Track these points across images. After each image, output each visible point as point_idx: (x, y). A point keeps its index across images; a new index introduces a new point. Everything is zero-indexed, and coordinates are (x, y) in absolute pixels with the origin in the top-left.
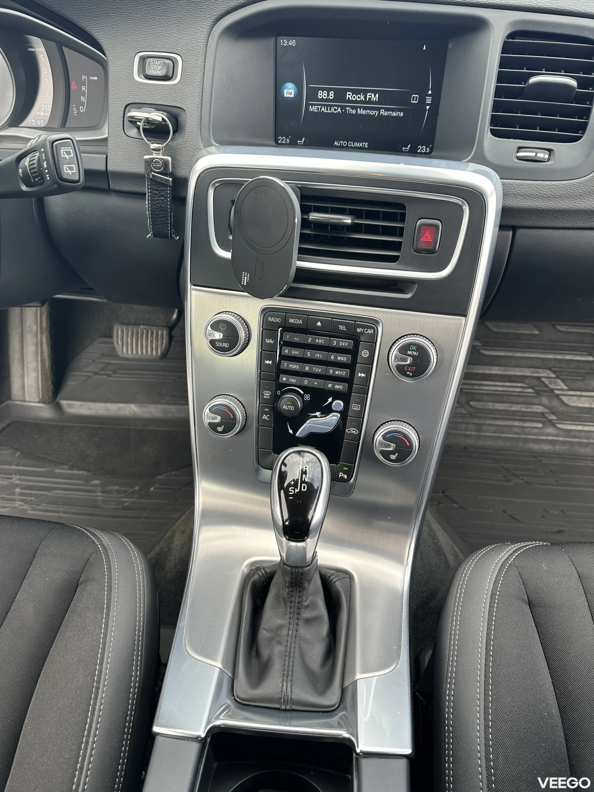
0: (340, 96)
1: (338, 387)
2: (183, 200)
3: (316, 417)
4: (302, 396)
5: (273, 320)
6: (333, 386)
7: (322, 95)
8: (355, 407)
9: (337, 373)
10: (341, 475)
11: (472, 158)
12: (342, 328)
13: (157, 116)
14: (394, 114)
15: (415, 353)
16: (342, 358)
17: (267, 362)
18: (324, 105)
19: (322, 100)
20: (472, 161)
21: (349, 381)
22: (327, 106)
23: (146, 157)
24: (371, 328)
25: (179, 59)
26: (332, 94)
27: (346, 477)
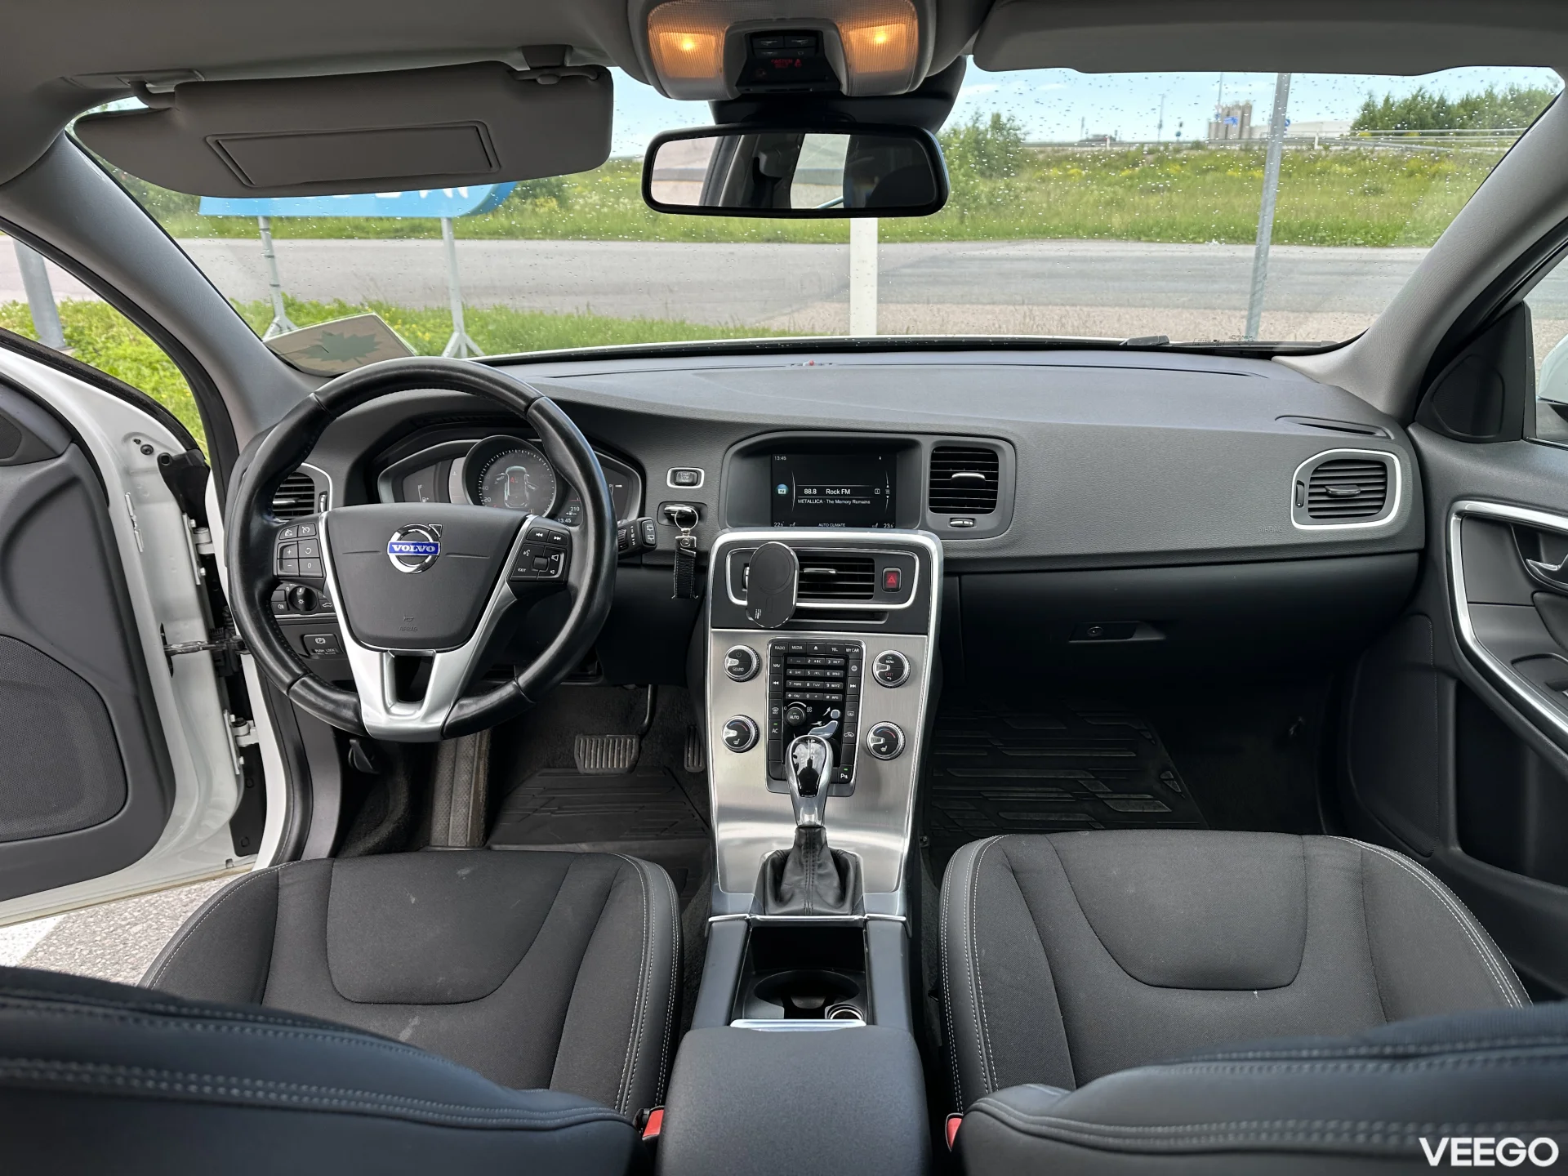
0: (821, 492)
1: (835, 697)
2: (705, 569)
3: (818, 726)
4: (805, 709)
5: (778, 648)
6: (831, 697)
7: (807, 491)
8: (850, 714)
9: (833, 686)
10: (842, 775)
11: (920, 526)
12: (834, 649)
13: (688, 509)
14: (863, 502)
15: (892, 662)
16: (836, 674)
17: (775, 683)
18: (810, 499)
19: (808, 495)
20: (920, 528)
21: (843, 691)
22: (812, 499)
23: (677, 537)
24: (857, 648)
25: (702, 472)
26: (815, 491)
27: (846, 777)
